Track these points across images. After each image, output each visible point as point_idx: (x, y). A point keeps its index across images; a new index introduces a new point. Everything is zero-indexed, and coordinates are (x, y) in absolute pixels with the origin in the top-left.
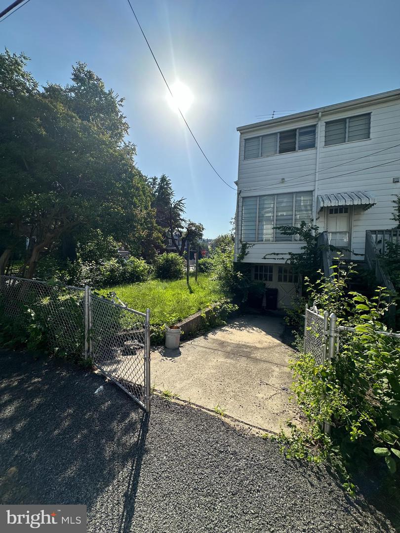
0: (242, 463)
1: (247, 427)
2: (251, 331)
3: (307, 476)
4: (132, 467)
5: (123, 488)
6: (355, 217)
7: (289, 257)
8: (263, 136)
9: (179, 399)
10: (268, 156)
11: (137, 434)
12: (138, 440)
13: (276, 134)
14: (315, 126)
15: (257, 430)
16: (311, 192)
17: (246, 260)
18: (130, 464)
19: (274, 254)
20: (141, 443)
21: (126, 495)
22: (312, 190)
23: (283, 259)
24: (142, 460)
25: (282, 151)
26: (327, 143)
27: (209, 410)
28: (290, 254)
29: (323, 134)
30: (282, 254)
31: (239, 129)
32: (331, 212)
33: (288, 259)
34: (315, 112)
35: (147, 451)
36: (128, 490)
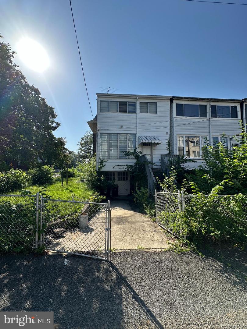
0: (166, 262)
1: (156, 250)
2: (116, 209)
3: (188, 257)
4: (125, 286)
5: (130, 296)
6: (153, 148)
7: (126, 167)
8: (110, 101)
9: (117, 250)
10: (113, 113)
11: (113, 273)
12: (117, 275)
13: (117, 102)
14: (135, 102)
15: (161, 249)
16: (135, 134)
17: (103, 169)
18: (123, 286)
19: (119, 165)
20: (120, 275)
21: (133, 298)
22: (135, 133)
23: (123, 168)
24: (127, 281)
25: (120, 111)
26: (141, 112)
27: (136, 249)
28: (126, 165)
29: (139, 107)
30: (123, 165)
31: (97, 94)
32: (144, 145)
33: (126, 168)
34: (135, 96)
35: (126, 277)
36: (133, 296)
